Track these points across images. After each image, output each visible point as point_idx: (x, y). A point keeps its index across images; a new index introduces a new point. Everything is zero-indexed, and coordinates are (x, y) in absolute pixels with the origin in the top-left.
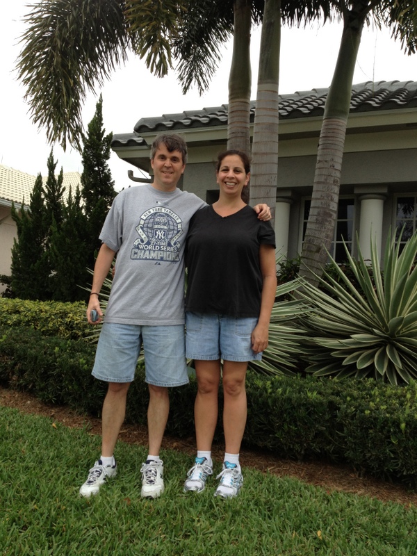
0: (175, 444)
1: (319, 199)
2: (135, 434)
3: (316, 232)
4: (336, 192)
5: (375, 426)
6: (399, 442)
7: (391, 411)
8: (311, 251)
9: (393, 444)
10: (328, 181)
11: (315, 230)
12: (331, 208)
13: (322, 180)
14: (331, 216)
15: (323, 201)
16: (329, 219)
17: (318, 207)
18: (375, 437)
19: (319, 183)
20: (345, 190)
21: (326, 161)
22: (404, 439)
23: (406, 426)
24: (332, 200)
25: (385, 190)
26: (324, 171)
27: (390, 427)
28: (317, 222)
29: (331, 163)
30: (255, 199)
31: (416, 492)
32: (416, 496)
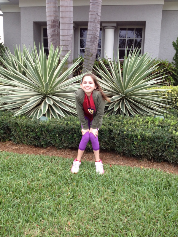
0: (42, 151)
1: (91, 30)
3: (91, 47)
4: (99, 27)
5: (128, 138)
6: (137, 143)
7: (133, 131)
8: (88, 56)
9: (135, 144)
10: (95, 21)
11: (90, 45)
12: (97, 35)
13: (93, 21)
14: (97, 38)
15: (93, 31)
16: (96, 40)
17: (91, 34)
18: (128, 142)
19: (91, 22)
20: (102, 23)
21: (94, 11)
22: (139, 142)
23: (140, 137)
24: (97, 31)
25: (115, 25)
26: (94, 16)
27: (134, 138)
28: (91, 42)
29: (96, 12)
30: (63, 30)
31: (142, 161)
32: (142, 162)
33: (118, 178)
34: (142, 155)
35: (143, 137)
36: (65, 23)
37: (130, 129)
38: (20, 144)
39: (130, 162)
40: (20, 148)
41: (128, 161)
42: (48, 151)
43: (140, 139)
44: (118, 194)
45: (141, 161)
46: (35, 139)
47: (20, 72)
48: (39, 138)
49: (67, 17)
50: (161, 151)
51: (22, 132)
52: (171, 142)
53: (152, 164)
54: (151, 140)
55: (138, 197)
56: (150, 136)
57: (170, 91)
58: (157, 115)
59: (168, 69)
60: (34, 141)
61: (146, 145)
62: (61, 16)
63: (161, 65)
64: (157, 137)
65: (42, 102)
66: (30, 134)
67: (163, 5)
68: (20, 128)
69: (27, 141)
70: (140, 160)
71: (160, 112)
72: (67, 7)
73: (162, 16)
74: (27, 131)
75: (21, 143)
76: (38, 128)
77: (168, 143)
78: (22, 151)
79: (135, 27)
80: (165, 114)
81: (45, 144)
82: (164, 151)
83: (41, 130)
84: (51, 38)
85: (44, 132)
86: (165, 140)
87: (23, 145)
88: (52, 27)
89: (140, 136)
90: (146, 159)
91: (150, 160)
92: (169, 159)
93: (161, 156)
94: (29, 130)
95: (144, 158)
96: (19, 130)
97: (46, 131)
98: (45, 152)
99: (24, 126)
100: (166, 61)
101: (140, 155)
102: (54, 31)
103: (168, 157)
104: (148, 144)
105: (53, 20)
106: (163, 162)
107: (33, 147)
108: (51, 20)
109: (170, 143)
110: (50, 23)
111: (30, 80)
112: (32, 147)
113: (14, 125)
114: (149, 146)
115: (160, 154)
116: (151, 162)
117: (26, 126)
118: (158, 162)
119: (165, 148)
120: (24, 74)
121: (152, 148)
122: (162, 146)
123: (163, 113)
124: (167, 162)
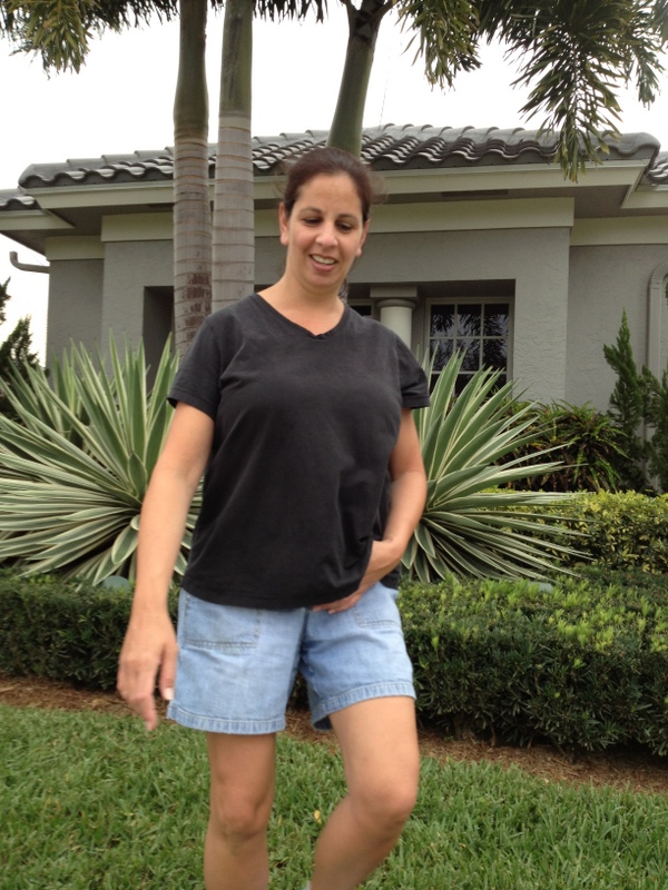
2: (27, 693)
6: (431, 665)
9: (422, 669)
22: (438, 660)
23: (440, 641)
25: (413, 294)
27: (417, 645)
30: (220, 301)
31: (456, 739)
32: (456, 745)
34: (451, 713)
35: (449, 640)
36: (227, 281)
37: (409, 616)
38: (24, 676)
40: (21, 691)
42: (117, 701)
43: (439, 648)
45: (449, 741)
46: (75, 654)
47: (66, 436)
48: (89, 651)
49: (233, 263)
50: (517, 697)
51: (32, 628)
53: (490, 750)
54: (479, 655)
56: (475, 637)
57: (595, 508)
58: (532, 579)
59: (592, 434)
61: (462, 671)
62: (214, 257)
63: (568, 422)
64: (499, 644)
66: (57, 635)
67: (571, 228)
68: (26, 615)
69: (47, 663)
70: (448, 735)
71: (544, 573)
72: (234, 232)
73: (571, 265)
74: (50, 625)
75: (26, 672)
76: (85, 615)
77: (540, 666)
78: (29, 699)
79: (483, 301)
80: (558, 580)
81: (107, 672)
82: (528, 697)
83: (97, 619)
84: (184, 329)
85: (107, 628)
86: (526, 652)
87: (33, 680)
88: (189, 297)
89: (441, 638)
90: (472, 734)
91: (483, 736)
92: (550, 726)
93: (522, 716)
94: (56, 621)
95: (461, 726)
96: (21, 620)
97: (111, 625)
98: (108, 706)
99: (38, 605)
100: (589, 406)
101: (447, 715)
102: (197, 308)
103: (545, 722)
104: (470, 668)
105: (195, 275)
106: (533, 746)
108: (189, 274)
109: (549, 665)
110: (185, 284)
112: (62, 688)
113: (8, 604)
114: (473, 675)
115: (517, 709)
116: (489, 744)
117: (47, 606)
118: (515, 745)
119: (532, 687)
120: (78, 440)
121: (484, 684)
122: (521, 678)
124: (548, 746)
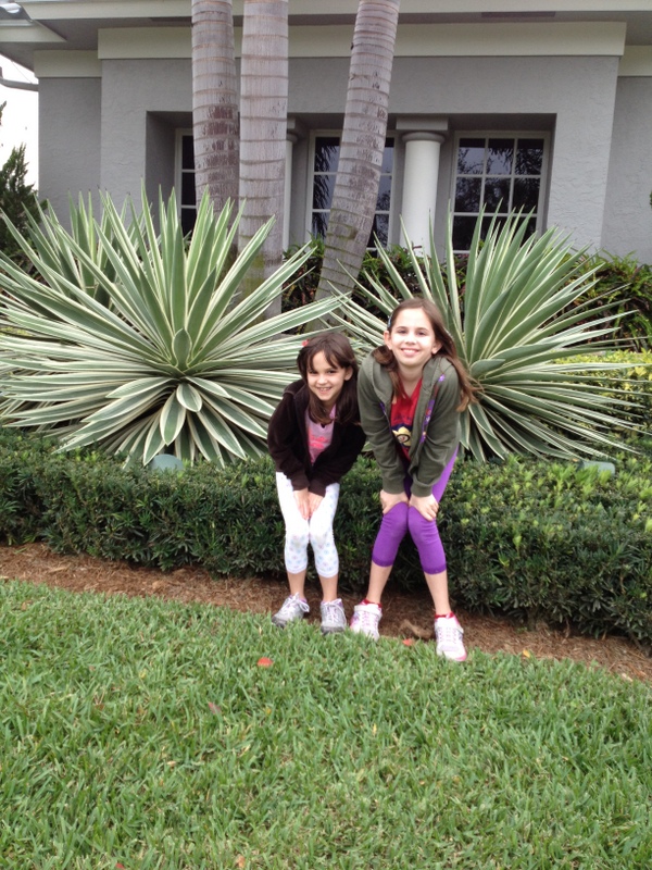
0: (155, 585)
1: (354, 144)
2: (81, 573)
3: (350, 204)
4: (381, 133)
5: (476, 541)
6: (511, 563)
7: (496, 515)
8: (340, 236)
9: (501, 566)
10: (369, 113)
11: (349, 200)
12: (374, 162)
13: (360, 111)
14: (373, 175)
15: (361, 149)
16: (369, 181)
17: (353, 160)
18: (475, 556)
19: (353, 115)
20: (392, 120)
21: (366, 77)
22: (519, 558)
23: (522, 540)
24: (375, 147)
25: (443, 127)
26: (364, 96)
27: (498, 542)
28: (352, 186)
29: (374, 81)
30: (250, 141)
31: (529, 630)
32: (530, 636)
33: (436, 693)
34: (528, 608)
35: (531, 538)
36: (258, 118)
37: (485, 510)
38: (75, 554)
39: (484, 633)
40: (74, 571)
41: (476, 630)
42: (178, 583)
43: (521, 548)
44: (433, 753)
45: (523, 632)
46: (130, 536)
47: (90, 292)
48: (147, 535)
49: (266, 97)
50: (599, 595)
51: (84, 510)
52: (638, 560)
53: (564, 641)
54: (563, 553)
55: (506, 768)
56: (561, 536)
57: (641, 372)
58: (590, 457)
59: (634, 289)
60: (129, 544)
61: (544, 569)
62: (243, 92)
63: (608, 275)
64: (585, 543)
65: (166, 400)
66: (112, 518)
67: (620, 57)
68: (77, 496)
69: (102, 544)
70: (521, 626)
71: (600, 448)
72: (267, 62)
73: (617, 99)
74: (104, 508)
75: (78, 552)
76: (142, 500)
77: (627, 567)
78: (82, 580)
79: (516, 135)
80: (619, 458)
81: (167, 555)
82: (611, 594)
83: (155, 504)
84: (205, 170)
85: (166, 513)
86: (614, 552)
87: (86, 559)
88: (210, 133)
89: (523, 536)
90: (545, 625)
91: (557, 627)
92: (631, 624)
93: (601, 613)
94: (111, 505)
95: (535, 618)
96: (72, 502)
97: (170, 510)
98: (168, 589)
99: (90, 487)
100: (631, 258)
101: (522, 609)
102: (219, 146)
103: (627, 618)
104: (553, 567)
105: (217, 108)
106: (607, 637)
107: (123, 568)
108: (210, 107)
109: (636, 564)
110: (206, 118)
111: (124, 319)
112: (117, 568)
113: (56, 485)
114: (555, 573)
115: (597, 606)
116: (563, 635)
117: (100, 489)
118: (588, 636)
119: (615, 585)
120: (103, 298)
121: (566, 583)
122: (605, 576)
123: (614, 450)
124: (623, 638)
